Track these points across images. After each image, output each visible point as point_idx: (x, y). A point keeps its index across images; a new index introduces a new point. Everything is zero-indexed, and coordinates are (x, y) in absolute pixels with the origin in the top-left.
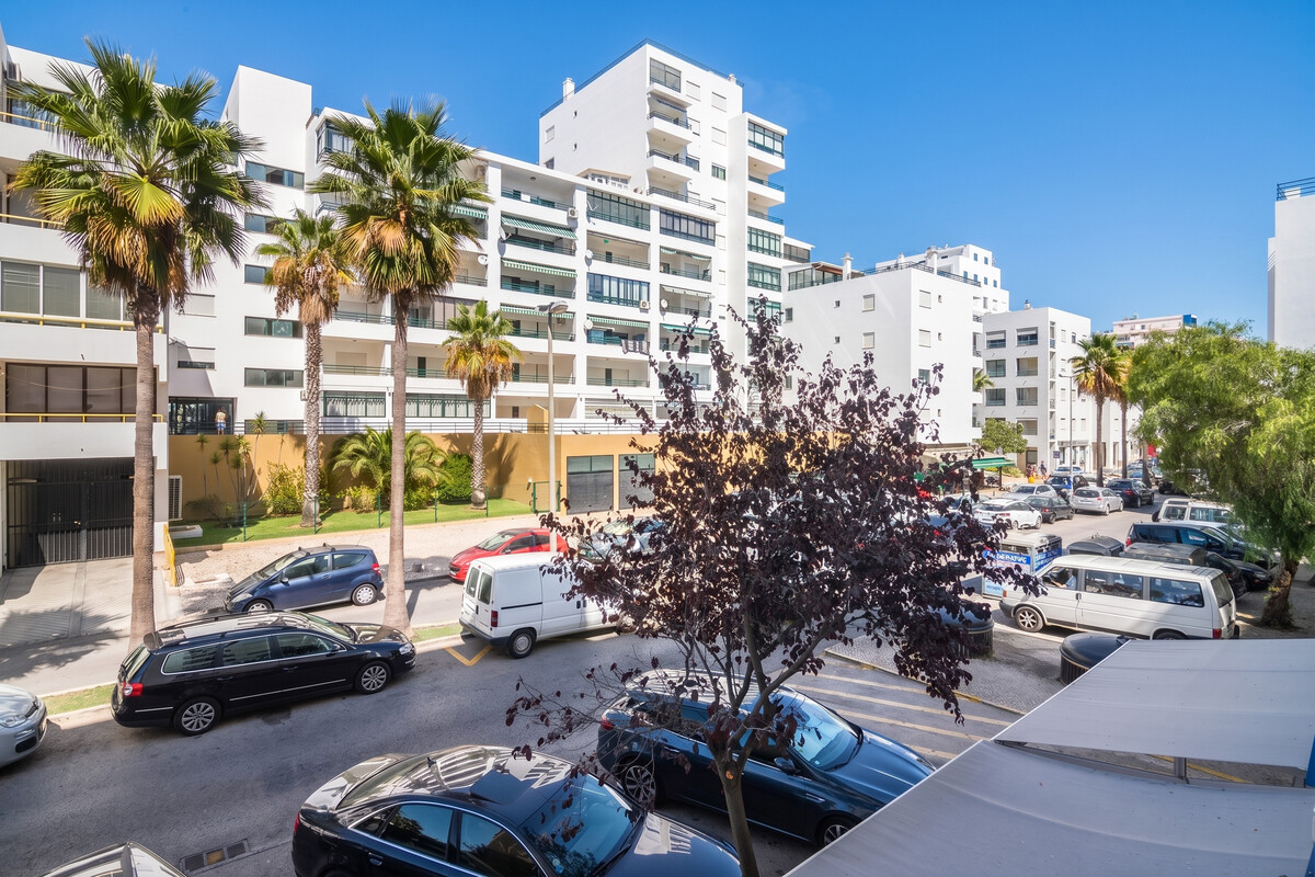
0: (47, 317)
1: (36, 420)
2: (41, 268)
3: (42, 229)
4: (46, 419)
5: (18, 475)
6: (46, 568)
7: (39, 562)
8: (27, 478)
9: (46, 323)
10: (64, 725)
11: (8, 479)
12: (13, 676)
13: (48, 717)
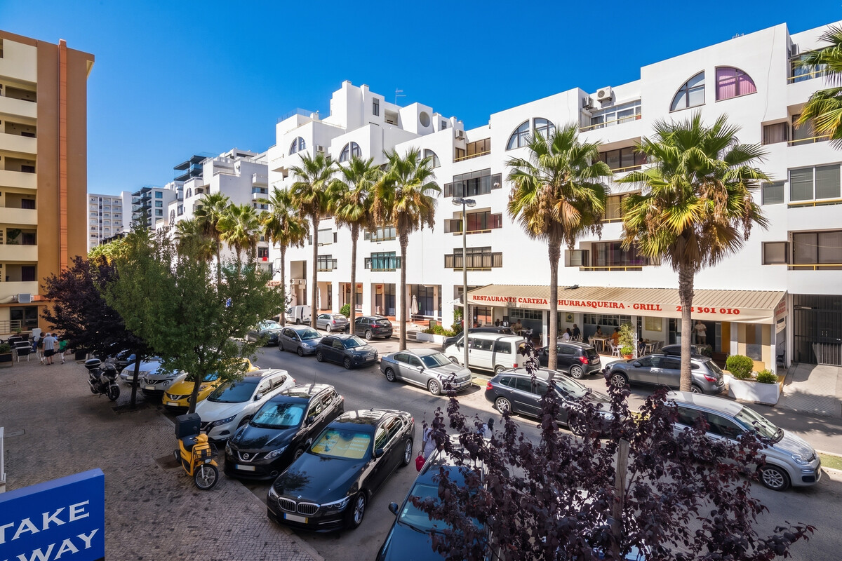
0: (818, 200)
1: (811, 268)
2: (814, 169)
3: (815, 144)
4: (818, 268)
5: (800, 304)
6: (818, 366)
7: (814, 362)
8: (805, 306)
9: (817, 204)
10: (832, 477)
11: (794, 306)
12: (799, 431)
13: (822, 467)
